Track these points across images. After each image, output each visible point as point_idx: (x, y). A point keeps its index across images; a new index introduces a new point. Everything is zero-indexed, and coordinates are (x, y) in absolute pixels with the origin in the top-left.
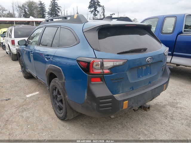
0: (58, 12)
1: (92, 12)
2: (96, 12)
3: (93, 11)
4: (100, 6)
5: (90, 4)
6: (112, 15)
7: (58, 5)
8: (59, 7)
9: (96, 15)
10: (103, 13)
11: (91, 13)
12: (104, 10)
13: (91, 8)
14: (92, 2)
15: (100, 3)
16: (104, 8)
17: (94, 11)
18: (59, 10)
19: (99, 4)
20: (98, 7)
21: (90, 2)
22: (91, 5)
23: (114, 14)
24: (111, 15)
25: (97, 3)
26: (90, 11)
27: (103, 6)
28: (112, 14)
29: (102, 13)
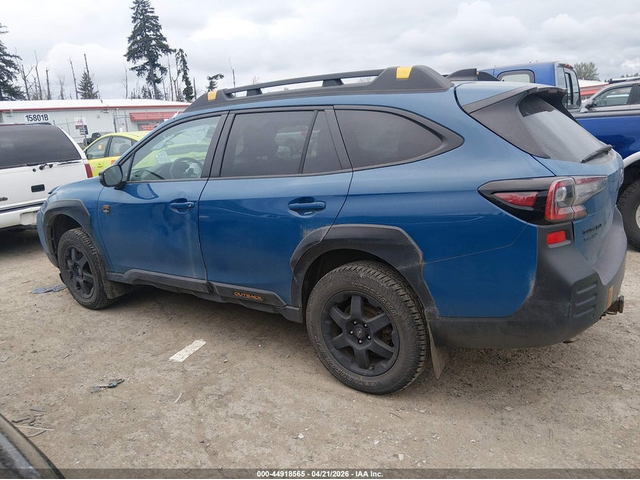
0: (10, 75)
1: (140, 70)
2: (157, 72)
3: (143, 68)
4: (167, 50)
5: (133, 44)
6: (214, 80)
7: (7, 51)
8: (13, 59)
9: (159, 81)
10: (182, 73)
11: (138, 75)
12: (185, 63)
13: (138, 58)
14: (138, 38)
15: (165, 39)
16: (182, 56)
17: (148, 67)
18: (11, 70)
19: (164, 42)
20: (160, 53)
21: (130, 39)
22: (136, 46)
23: (222, 77)
24: (210, 79)
25: (154, 39)
26: (132, 69)
27: (181, 50)
28: (216, 77)
29: (179, 72)
